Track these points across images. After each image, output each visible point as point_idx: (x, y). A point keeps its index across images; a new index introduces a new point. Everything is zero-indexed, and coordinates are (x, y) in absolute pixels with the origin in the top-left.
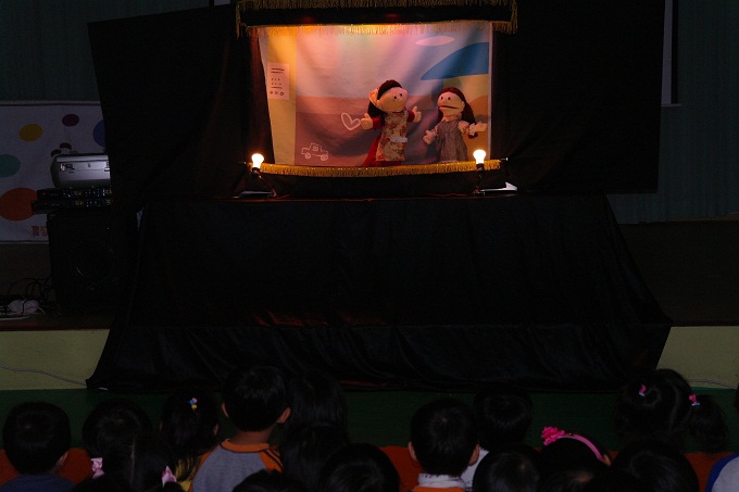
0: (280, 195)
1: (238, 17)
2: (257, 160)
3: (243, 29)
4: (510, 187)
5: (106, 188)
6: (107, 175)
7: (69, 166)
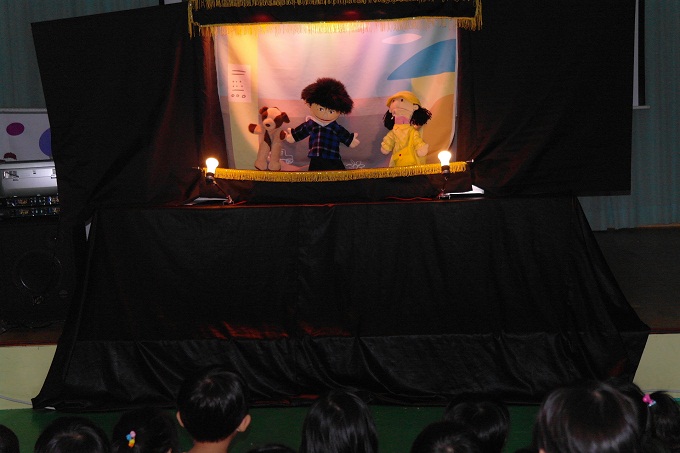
0: (236, 201)
1: (191, 16)
2: (212, 165)
3: (196, 29)
4: (476, 190)
5: (53, 196)
6: (54, 183)
7: (13, 174)
